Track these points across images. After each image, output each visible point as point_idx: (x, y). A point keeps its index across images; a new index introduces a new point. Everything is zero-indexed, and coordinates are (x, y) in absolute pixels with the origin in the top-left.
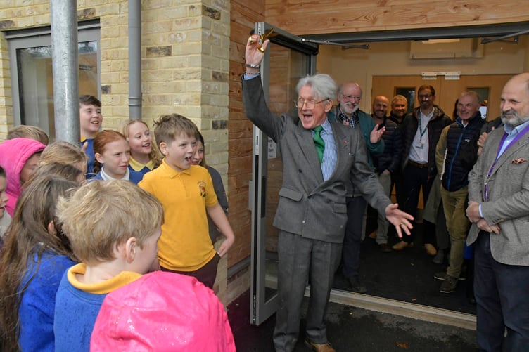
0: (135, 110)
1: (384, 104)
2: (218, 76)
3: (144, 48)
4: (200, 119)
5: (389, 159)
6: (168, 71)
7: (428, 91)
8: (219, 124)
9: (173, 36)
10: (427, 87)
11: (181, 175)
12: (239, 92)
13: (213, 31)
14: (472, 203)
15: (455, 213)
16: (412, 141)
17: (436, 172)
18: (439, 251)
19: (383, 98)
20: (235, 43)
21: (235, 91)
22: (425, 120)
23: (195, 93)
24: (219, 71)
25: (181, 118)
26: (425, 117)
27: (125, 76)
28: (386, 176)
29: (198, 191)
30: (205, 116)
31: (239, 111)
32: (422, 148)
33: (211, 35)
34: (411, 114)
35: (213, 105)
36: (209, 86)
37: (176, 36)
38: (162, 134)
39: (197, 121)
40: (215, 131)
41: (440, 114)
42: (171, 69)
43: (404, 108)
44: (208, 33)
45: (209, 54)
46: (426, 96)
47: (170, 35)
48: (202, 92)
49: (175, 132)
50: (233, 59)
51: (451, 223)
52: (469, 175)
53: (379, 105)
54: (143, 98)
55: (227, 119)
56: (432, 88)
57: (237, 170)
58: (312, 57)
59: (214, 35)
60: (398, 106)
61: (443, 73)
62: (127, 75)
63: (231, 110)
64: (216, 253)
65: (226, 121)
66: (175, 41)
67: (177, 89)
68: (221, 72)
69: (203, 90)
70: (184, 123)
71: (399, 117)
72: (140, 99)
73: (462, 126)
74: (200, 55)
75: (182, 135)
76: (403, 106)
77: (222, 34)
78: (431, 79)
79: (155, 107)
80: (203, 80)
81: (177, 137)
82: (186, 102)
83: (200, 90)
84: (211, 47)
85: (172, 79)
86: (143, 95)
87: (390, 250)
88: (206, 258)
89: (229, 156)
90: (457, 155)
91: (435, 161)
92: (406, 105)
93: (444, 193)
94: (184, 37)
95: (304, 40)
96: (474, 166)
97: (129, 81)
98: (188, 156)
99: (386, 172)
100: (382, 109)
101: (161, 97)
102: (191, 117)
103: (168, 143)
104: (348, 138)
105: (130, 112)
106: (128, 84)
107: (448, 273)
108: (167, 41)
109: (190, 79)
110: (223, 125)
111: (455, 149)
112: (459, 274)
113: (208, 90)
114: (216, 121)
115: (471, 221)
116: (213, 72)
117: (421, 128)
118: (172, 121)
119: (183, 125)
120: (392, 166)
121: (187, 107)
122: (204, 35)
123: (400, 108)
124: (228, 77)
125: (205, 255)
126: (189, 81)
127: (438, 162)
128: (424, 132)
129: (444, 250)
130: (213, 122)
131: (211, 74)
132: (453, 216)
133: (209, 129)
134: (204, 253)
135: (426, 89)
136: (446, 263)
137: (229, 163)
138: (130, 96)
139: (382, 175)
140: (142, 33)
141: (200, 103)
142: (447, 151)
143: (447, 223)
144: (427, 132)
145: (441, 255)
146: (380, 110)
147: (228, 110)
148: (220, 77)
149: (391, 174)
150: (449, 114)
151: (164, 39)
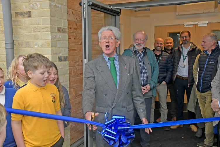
0: (10, 51)
1: (161, 42)
2: (61, 30)
3: (13, 12)
4: (51, 56)
5: (165, 74)
6: (30, 27)
7: (186, 34)
8: (63, 59)
9: (31, 5)
10: (186, 32)
11: (40, 89)
12: (74, 39)
13: (56, 3)
14: (214, 100)
15: (206, 106)
16: (178, 64)
17: (193, 81)
18: (199, 129)
19: (161, 39)
20: (71, 10)
21: (72, 39)
22: (185, 51)
23: (47, 40)
24: (62, 27)
25: (41, 56)
26: (185, 49)
27: (2, 29)
28: (164, 85)
29: (51, 99)
30: (53, 54)
31: (75, 50)
32: (184, 67)
33: (55, 5)
34: (177, 48)
35: (58, 47)
36: (56, 36)
37: (33, 5)
38: (29, 66)
39: (49, 57)
40: (60, 63)
41: (194, 47)
42: (32, 26)
43: (171, 44)
44: (53, 4)
45: (55, 17)
46: (186, 37)
47: (29, 4)
48: (51, 40)
49: (38, 65)
50: (70, 19)
51: (204, 112)
52: (212, 83)
53: (158, 43)
54: (14, 43)
55: (68, 55)
56: (189, 32)
57: (75, 85)
58: (117, 16)
59: (57, 5)
60: (168, 43)
61: (197, 23)
62: (3, 29)
63: (70, 50)
64: (61, 136)
65: (67, 56)
66: (33, 8)
67: (36, 38)
68: (63, 27)
69: (52, 38)
70: (43, 60)
71: (168, 50)
72: (13, 44)
73: (208, 54)
74: (49, 17)
75: (42, 67)
76: (171, 43)
77: (62, 4)
78: (189, 26)
79: (23, 49)
80: (52, 32)
81: (39, 68)
82: (42, 46)
83: (50, 38)
84: (56, 12)
85: (33, 31)
86: (14, 41)
87: (169, 129)
88: (56, 139)
89: (70, 77)
90: (205, 71)
91: (192, 75)
92: (173, 42)
93: (198, 94)
94: (39, 6)
95: (111, 7)
96: (214, 78)
97: (5, 33)
98: (45, 79)
99: (164, 83)
100: (160, 45)
101: (26, 42)
102: (45, 54)
103: (33, 71)
104: (128, 64)
105: (6, 52)
106: (4, 34)
107: (205, 143)
108: (28, 8)
109: (44, 31)
110: (65, 59)
111: (204, 68)
112: (212, 144)
113: (55, 38)
114: (61, 57)
115: (214, 111)
116: (58, 27)
117: (183, 56)
118: (36, 58)
119: (43, 61)
120: (167, 79)
121: (43, 48)
122: (51, 5)
123: (169, 44)
124: (67, 30)
125: (55, 137)
126: (43, 33)
127: (194, 75)
128: (185, 58)
129: (202, 129)
130: (59, 57)
131: (57, 29)
132: (205, 107)
133: (57, 62)
134: (54, 136)
135: (185, 33)
136: (203, 136)
137: (69, 81)
138: (6, 42)
139: (161, 84)
140: (11, 2)
141: (50, 46)
142: (199, 69)
143: (201, 112)
144: (187, 58)
145: (200, 132)
146: (159, 46)
147: (68, 50)
148: (62, 30)
149: (167, 84)
150: (199, 47)
151: (26, 7)
